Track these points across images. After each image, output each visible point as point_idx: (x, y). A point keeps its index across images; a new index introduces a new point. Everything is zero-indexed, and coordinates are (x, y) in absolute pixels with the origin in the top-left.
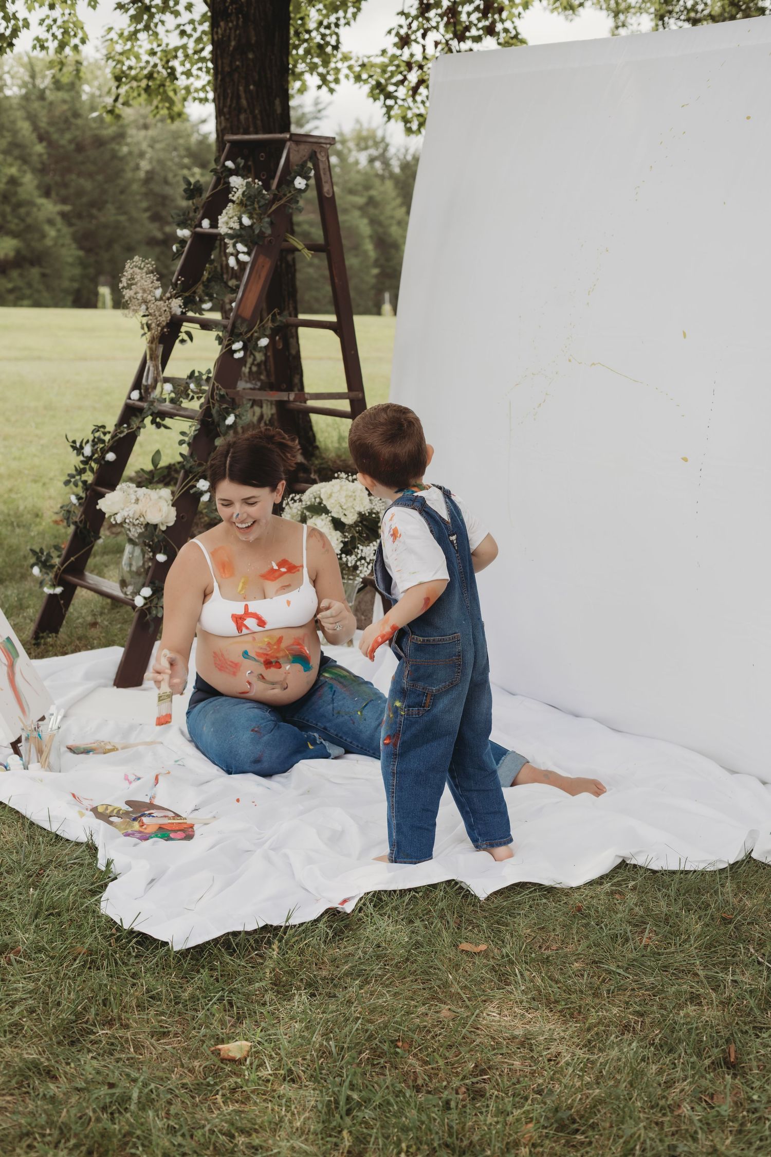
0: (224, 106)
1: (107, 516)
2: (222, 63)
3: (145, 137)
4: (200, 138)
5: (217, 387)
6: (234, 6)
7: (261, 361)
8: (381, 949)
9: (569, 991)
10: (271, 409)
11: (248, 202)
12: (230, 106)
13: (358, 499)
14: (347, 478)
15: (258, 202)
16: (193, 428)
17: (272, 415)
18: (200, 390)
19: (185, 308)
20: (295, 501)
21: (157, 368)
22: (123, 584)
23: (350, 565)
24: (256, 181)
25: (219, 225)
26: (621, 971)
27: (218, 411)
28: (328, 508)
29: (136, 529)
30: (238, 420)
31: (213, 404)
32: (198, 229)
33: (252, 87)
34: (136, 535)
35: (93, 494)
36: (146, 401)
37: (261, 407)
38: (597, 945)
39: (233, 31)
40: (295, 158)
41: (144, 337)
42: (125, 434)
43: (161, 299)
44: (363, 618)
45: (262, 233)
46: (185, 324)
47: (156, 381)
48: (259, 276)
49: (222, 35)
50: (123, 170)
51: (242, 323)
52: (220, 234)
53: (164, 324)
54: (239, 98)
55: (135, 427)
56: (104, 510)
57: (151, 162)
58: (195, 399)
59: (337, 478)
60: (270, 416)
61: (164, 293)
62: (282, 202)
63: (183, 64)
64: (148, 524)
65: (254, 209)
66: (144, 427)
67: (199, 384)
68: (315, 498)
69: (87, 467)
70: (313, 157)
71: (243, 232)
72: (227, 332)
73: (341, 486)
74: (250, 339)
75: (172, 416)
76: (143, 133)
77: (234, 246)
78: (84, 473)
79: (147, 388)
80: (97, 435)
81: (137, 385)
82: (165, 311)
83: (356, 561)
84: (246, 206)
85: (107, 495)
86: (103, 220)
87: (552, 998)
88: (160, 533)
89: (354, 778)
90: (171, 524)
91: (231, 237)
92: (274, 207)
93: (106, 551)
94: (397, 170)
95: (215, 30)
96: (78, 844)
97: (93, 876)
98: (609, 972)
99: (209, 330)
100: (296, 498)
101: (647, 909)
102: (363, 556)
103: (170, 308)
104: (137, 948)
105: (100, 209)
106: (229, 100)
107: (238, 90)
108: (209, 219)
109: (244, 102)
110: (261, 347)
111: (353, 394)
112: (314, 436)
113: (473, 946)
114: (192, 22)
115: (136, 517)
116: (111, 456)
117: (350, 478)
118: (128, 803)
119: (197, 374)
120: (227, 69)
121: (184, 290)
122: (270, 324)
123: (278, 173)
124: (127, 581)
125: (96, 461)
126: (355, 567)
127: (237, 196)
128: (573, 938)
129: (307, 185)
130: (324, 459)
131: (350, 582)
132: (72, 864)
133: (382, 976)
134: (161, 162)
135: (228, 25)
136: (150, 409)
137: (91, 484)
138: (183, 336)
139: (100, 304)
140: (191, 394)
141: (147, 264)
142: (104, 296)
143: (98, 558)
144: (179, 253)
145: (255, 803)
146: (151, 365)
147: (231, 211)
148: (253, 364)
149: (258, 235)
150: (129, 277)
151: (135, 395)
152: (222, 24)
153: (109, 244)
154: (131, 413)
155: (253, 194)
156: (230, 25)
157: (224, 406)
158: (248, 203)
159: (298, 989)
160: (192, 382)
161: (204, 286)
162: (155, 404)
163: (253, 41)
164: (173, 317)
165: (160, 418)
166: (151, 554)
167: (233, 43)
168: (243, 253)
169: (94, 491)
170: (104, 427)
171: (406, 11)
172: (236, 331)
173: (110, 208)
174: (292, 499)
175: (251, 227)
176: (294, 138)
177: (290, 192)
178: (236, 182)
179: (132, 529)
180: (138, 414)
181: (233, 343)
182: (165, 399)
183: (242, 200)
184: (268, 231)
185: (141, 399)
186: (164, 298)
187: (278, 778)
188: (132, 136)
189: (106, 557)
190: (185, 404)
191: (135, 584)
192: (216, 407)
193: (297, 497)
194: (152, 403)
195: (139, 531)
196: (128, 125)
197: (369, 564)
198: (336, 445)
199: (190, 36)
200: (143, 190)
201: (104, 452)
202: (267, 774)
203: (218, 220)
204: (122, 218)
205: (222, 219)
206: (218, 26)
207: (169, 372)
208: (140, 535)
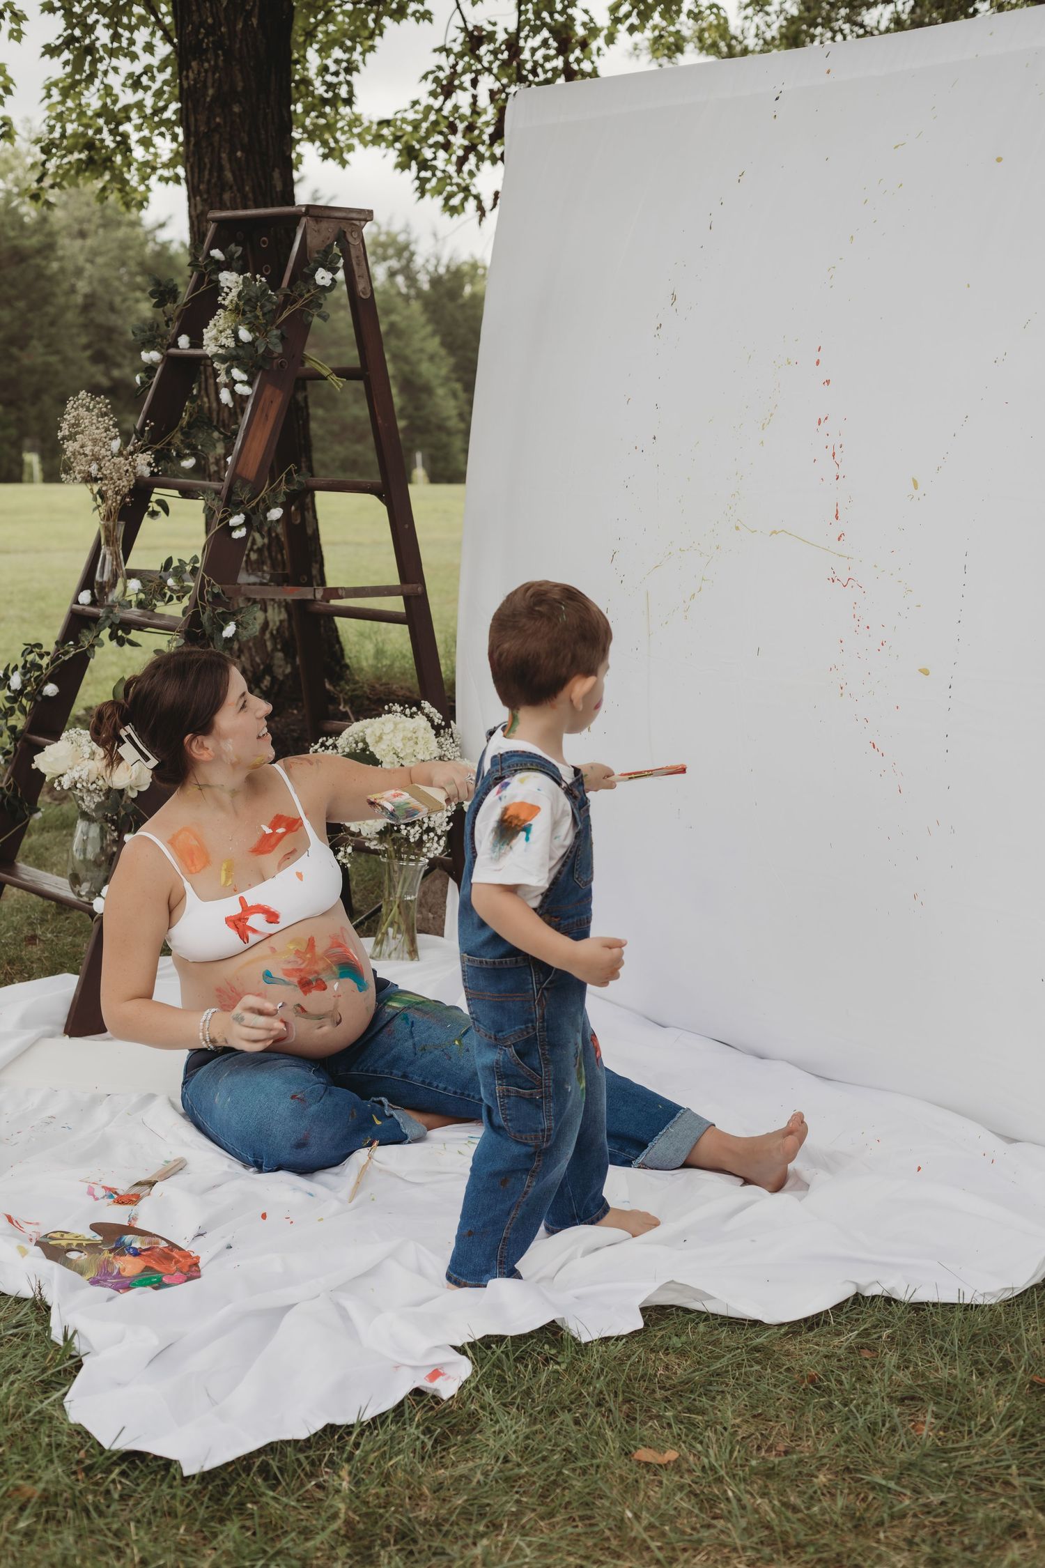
0: (200, 181)
1: (47, 779)
2: (196, 120)
3: (82, 249)
4: (157, 248)
5: (209, 582)
6: (211, 39)
7: (264, 545)
8: (509, 1465)
9: (817, 1527)
10: (280, 612)
11: (245, 309)
12: (209, 181)
13: (421, 742)
14: (403, 712)
15: (262, 307)
16: (174, 644)
17: (281, 622)
18: (182, 587)
19: (157, 466)
20: (327, 748)
21: (117, 557)
22: (75, 880)
23: (412, 840)
24: (258, 276)
25: (205, 343)
26: (892, 1485)
27: (210, 618)
28: (378, 756)
29: (93, 798)
30: (240, 630)
31: (203, 608)
32: (173, 351)
33: (239, 154)
34: (93, 806)
35: (27, 746)
36: (102, 606)
37: (265, 611)
38: (847, 1440)
39: (210, 74)
40: (314, 242)
41: (97, 512)
42: (71, 655)
43: (120, 454)
44: (431, 916)
45: (268, 351)
46: (156, 490)
47: (115, 576)
48: (267, 416)
49: (195, 80)
50: (54, 295)
51: (242, 487)
52: (206, 357)
53: (126, 490)
54: (221, 169)
55: (86, 645)
56: (43, 770)
57: (90, 283)
58: (175, 600)
59: (389, 712)
60: (278, 623)
61: (126, 443)
62: (297, 306)
63: (139, 128)
64: (110, 789)
65: (257, 317)
66: (101, 644)
67: (180, 580)
68: (357, 743)
69: (16, 706)
70: (341, 238)
71: (241, 353)
72: (221, 499)
73: (396, 724)
74: (255, 510)
75: (141, 627)
76: (78, 243)
77: (228, 372)
78: (11, 715)
79: (102, 586)
80: (30, 658)
81: (88, 582)
82: (127, 471)
83: (422, 834)
84: (244, 313)
85: (47, 748)
86: (26, 361)
87: (792, 1541)
88: (129, 802)
89: (440, 1173)
90: (144, 788)
91: (223, 359)
92: (285, 314)
93: (45, 827)
94: (426, 286)
95: (185, 73)
96: (19, 1301)
97: (45, 1356)
98: (873, 1487)
99: (193, 498)
100: (328, 744)
101: (916, 1375)
102: (431, 826)
103: (135, 468)
104: (120, 1482)
105: (22, 348)
106: (207, 173)
107: (220, 158)
108: (189, 336)
109: (229, 175)
110: (272, 521)
111: (409, 588)
112: (342, 650)
113: (656, 1455)
114: (148, 70)
115: (91, 780)
116: (51, 689)
117: (408, 711)
118: (94, 1227)
119: (175, 563)
120: (203, 128)
121: (153, 441)
122: (284, 487)
123: (291, 264)
124: (80, 876)
125: (30, 697)
126: (420, 843)
127: (229, 299)
128: (808, 1430)
129: (333, 280)
130: (356, 682)
131: (412, 864)
132: (11, 1335)
133: (517, 1515)
134: (104, 281)
135: (202, 66)
136: (108, 617)
137: (22, 731)
138: (153, 506)
139: (26, 477)
140: (169, 593)
141: (99, 403)
142: (30, 465)
143: (34, 837)
144: (145, 385)
145: (291, 1219)
146: (108, 552)
147: (221, 322)
148: (252, 549)
149: (263, 355)
150: (73, 421)
151: (85, 597)
152: (194, 64)
153: (37, 396)
154: (78, 623)
155: (253, 295)
156: (206, 65)
157: (220, 610)
158: (247, 309)
159: (385, 1545)
160: (170, 576)
161: (183, 434)
162: (116, 610)
163: (239, 89)
164: (139, 480)
165: (124, 631)
166: (116, 834)
167: (211, 92)
168: (241, 382)
169: (27, 741)
170: (39, 646)
171: (448, 46)
172: (234, 498)
173: (37, 346)
174: (323, 745)
175: (252, 343)
176: (312, 212)
177: (309, 291)
178: (229, 279)
179: (87, 799)
180: (92, 625)
181: (231, 516)
182: (130, 601)
183: (237, 304)
184: (279, 349)
185: (94, 603)
186: (125, 452)
187: (325, 1176)
188: (63, 248)
189: (46, 835)
190: (161, 608)
191: (92, 879)
192: (207, 612)
193: (330, 741)
194: (111, 608)
195: (97, 799)
196: (58, 233)
197: (440, 838)
198: (371, 661)
199: (147, 88)
200: (81, 320)
201: (41, 683)
202: (305, 1169)
203: (203, 334)
204: (53, 359)
205: (209, 333)
206: (189, 67)
207: (134, 562)
208: (99, 806)
